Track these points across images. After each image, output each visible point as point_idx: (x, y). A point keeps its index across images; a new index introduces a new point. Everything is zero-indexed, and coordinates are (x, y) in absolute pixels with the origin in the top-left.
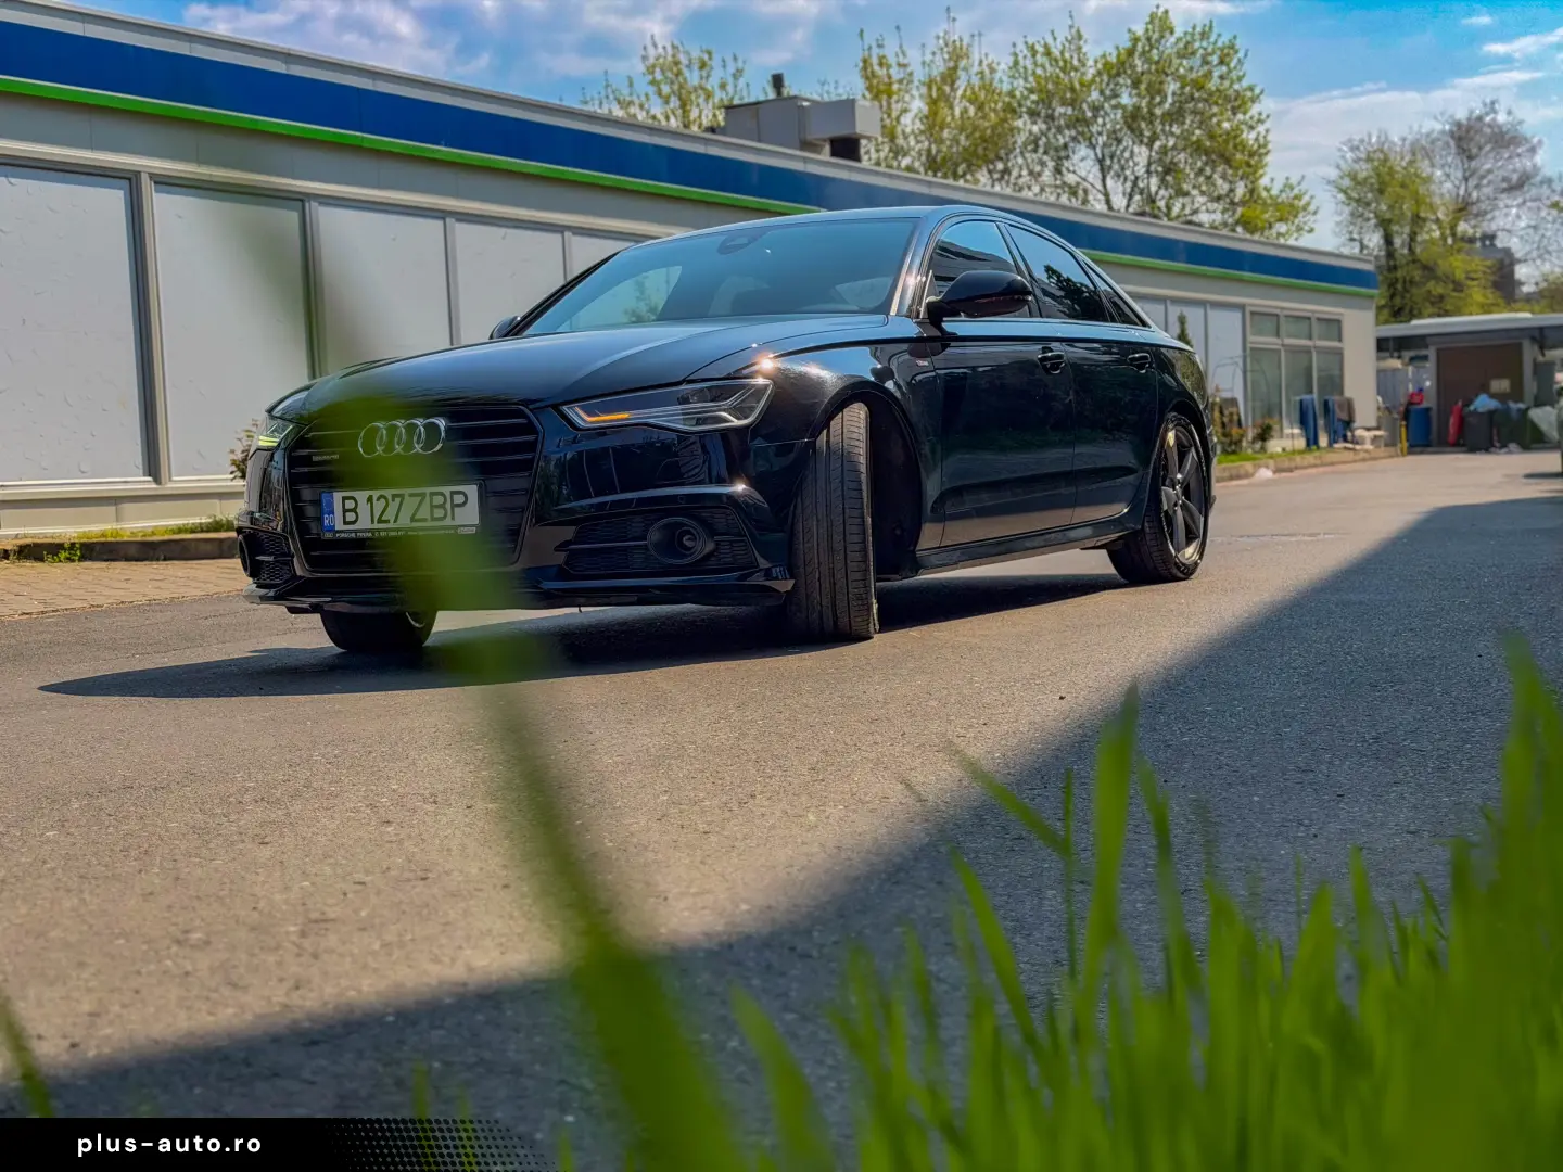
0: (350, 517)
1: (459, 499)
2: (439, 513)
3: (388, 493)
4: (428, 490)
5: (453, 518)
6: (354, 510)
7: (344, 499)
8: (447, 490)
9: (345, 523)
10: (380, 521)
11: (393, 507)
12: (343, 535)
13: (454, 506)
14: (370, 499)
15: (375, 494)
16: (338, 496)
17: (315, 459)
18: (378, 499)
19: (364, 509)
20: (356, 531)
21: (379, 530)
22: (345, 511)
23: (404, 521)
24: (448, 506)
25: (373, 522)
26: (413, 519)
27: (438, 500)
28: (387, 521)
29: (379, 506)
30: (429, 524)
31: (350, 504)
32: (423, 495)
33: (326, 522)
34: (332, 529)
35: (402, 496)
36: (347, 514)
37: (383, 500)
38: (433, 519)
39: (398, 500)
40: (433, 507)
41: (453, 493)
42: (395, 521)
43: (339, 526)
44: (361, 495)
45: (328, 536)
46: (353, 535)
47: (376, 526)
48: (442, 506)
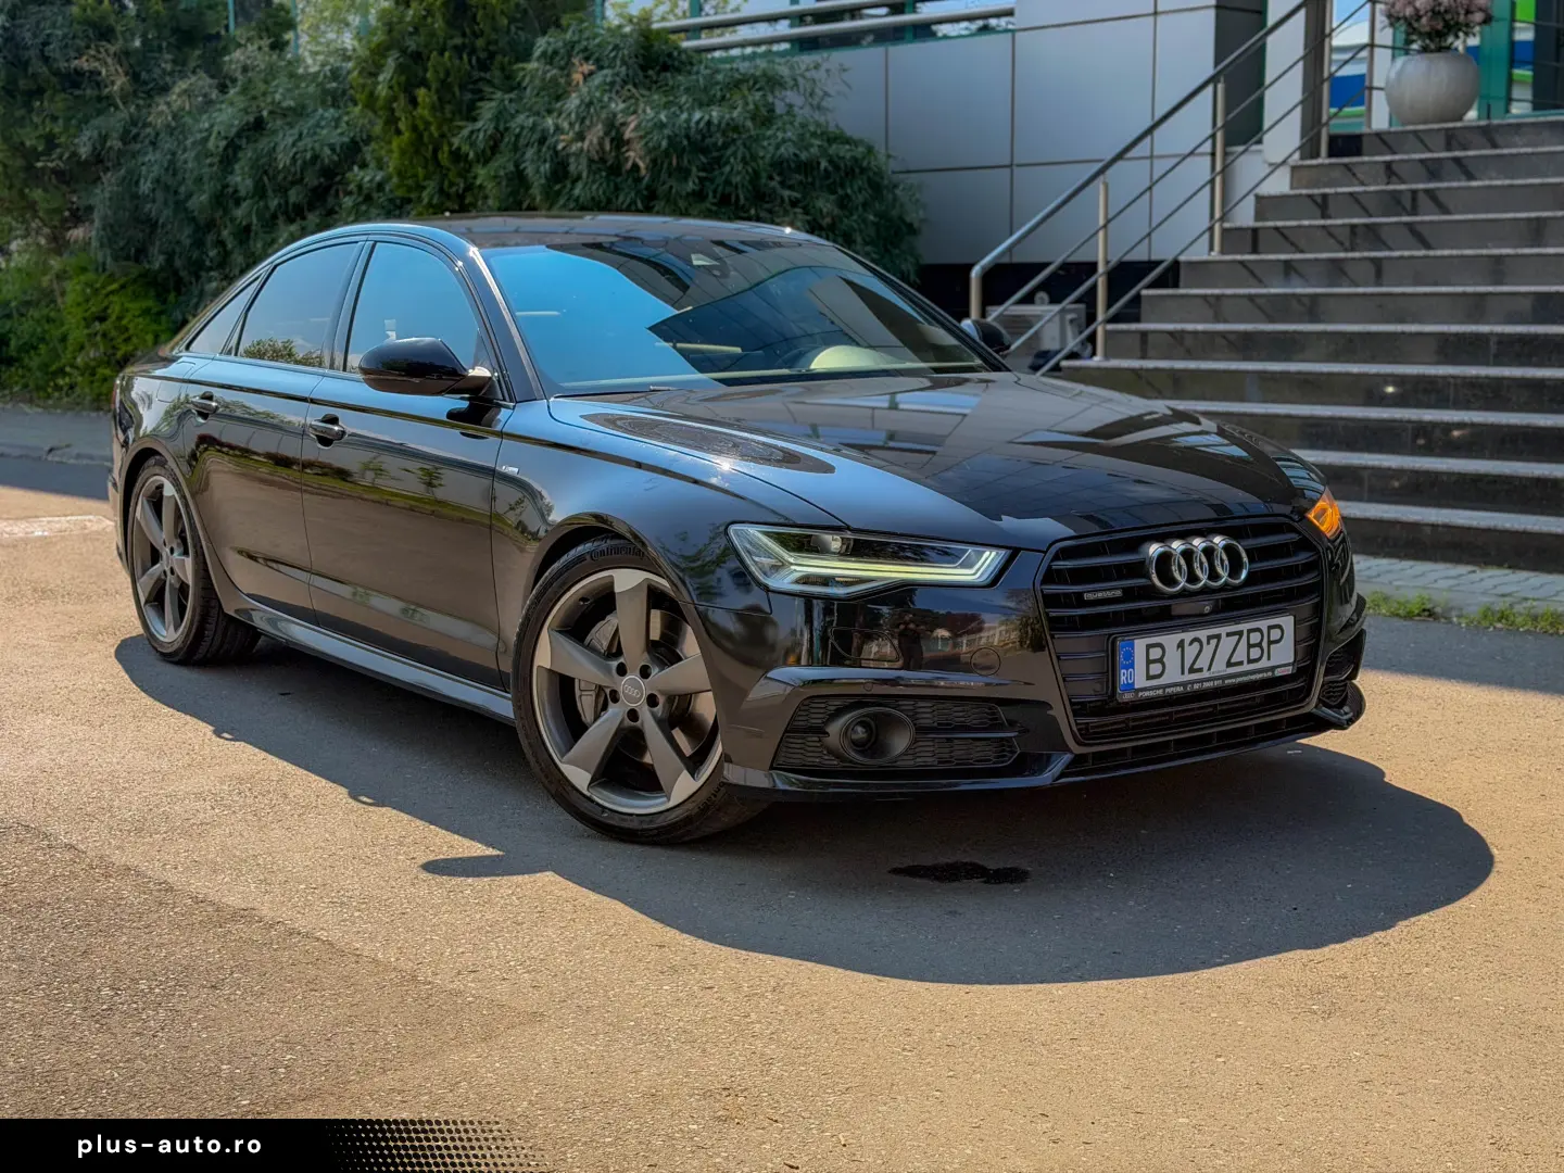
0: (1155, 669)
1: (1275, 634)
2: (1255, 652)
3: (1203, 634)
4: (1244, 627)
5: (1269, 659)
6: (1160, 660)
7: (1149, 647)
8: (1263, 624)
9: (1149, 677)
10: (1192, 670)
11: (1208, 650)
12: (1147, 694)
13: (1270, 643)
14: (1181, 645)
15: (1188, 636)
16: (1140, 645)
17: (1087, 597)
18: (1191, 643)
19: (1173, 658)
20: (1164, 687)
21: (1192, 682)
22: (1149, 662)
23: (1220, 667)
24: (1265, 644)
25: (1183, 673)
26: (1229, 664)
27: (1255, 637)
28: (1200, 670)
29: (1191, 651)
30: (1246, 667)
31: (1155, 653)
32: (1240, 633)
33: (1123, 678)
34: (1130, 687)
35: (1218, 637)
36: (1151, 666)
37: (1196, 644)
38: (1250, 661)
39: (1214, 642)
40: (1250, 646)
41: (1270, 628)
42: (1209, 669)
43: (1140, 681)
44: (1170, 640)
45: (1128, 697)
46: (1160, 692)
47: (1188, 677)
48: (1259, 645)
